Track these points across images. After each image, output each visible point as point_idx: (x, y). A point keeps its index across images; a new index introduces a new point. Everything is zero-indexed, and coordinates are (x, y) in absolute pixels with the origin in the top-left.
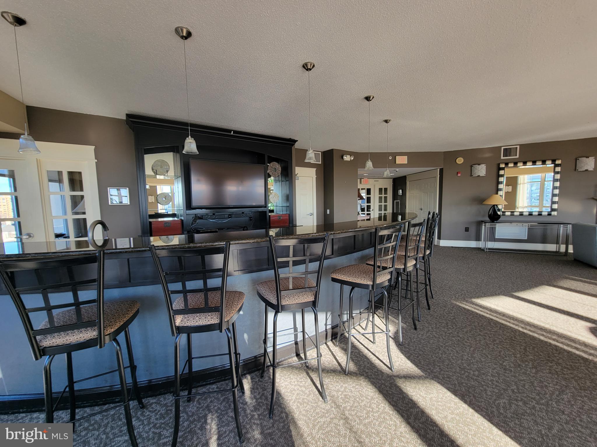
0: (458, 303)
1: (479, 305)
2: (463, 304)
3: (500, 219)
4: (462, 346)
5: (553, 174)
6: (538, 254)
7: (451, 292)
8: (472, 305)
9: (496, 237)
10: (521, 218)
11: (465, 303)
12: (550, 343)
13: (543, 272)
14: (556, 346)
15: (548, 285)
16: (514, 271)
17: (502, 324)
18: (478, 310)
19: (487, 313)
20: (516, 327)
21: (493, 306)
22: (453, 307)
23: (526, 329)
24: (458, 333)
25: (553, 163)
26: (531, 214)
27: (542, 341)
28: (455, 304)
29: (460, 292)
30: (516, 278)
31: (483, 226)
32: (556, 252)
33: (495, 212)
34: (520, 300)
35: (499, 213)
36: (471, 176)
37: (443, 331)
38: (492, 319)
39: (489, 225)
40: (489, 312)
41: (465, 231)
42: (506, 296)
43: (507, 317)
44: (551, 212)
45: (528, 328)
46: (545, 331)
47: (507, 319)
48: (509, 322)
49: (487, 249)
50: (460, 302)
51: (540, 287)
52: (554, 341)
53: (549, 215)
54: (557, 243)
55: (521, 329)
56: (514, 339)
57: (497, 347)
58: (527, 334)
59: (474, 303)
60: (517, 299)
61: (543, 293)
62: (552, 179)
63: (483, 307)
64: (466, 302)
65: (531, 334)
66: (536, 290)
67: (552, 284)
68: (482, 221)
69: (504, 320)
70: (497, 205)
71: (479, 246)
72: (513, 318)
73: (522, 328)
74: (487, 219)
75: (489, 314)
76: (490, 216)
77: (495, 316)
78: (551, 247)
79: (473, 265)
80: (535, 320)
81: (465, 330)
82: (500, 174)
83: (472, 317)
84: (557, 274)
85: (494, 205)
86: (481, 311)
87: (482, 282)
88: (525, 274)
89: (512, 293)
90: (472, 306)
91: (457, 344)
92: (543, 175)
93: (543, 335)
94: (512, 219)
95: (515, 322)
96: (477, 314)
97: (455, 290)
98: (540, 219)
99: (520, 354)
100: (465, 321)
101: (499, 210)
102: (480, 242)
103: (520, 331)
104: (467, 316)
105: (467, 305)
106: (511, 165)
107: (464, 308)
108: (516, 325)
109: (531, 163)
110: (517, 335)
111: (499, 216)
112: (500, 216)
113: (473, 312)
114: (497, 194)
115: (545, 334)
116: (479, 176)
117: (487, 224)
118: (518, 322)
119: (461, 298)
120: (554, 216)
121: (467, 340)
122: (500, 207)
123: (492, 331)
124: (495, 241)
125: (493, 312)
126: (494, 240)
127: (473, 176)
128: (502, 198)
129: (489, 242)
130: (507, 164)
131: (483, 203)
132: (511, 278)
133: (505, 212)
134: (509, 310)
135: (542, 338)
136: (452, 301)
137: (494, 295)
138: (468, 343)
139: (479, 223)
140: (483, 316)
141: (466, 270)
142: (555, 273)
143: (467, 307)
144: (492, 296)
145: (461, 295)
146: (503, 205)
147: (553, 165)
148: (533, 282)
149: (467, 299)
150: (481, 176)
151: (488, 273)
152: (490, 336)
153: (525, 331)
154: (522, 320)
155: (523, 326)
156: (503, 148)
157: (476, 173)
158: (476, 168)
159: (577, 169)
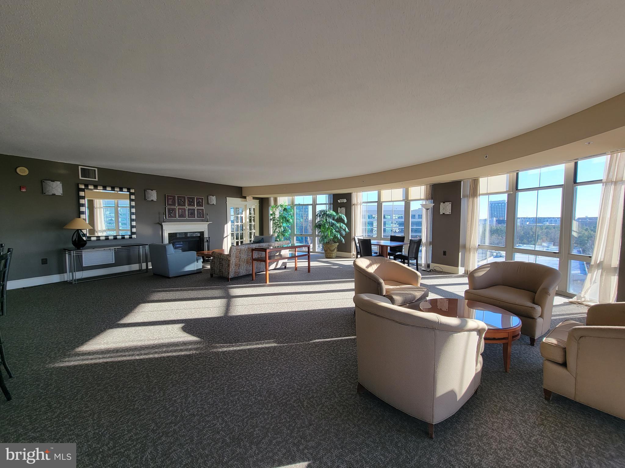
0: (57, 365)
1: (87, 352)
2: (65, 361)
3: (87, 245)
4: (82, 422)
5: (129, 201)
6: (126, 276)
7: (42, 354)
8: (78, 356)
9: (84, 266)
10: (108, 243)
11: (67, 359)
12: (164, 357)
13: (136, 291)
14: (168, 357)
15: (143, 303)
16: (111, 299)
17: (119, 362)
18: (87, 359)
19: (100, 358)
20: (133, 358)
21: (102, 346)
22: (51, 374)
23: (141, 355)
24: (70, 407)
25: (129, 191)
26: (115, 238)
27: (157, 359)
28: (53, 367)
29: (56, 347)
30: (116, 305)
31: (67, 255)
32: (139, 270)
33: (80, 238)
34: (126, 327)
35: (84, 238)
36: (43, 193)
37: (46, 419)
38: (107, 363)
39: (75, 253)
40: (101, 356)
41: (42, 264)
42: (112, 328)
43: (121, 352)
44: (131, 235)
45: (143, 352)
46: (156, 347)
47: (122, 353)
48: (125, 356)
49: (75, 280)
50: (60, 361)
51: (138, 307)
52: (166, 353)
53: (131, 238)
54: (139, 262)
55: (137, 358)
56: (135, 372)
57: (123, 393)
58: (144, 359)
59: (79, 354)
60: (123, 327)
61: (142, 312)
62: (129, 206)
63: (93, 353)
64: (69, 357)
65: (147, 357)
66: (136, 310)
67: (146, 301)
68: (65, 249)
69: (119, 356)
70: (80, 230)
71: (64, 279)
72: (127, 349)
73: (138, 355)
74: (71, 246)
75: (102, 358)
76: (74, 243)
77: (109, 357)
78: (135, 267)
79: (63, 305)
80: (145, 341)
81: (79, 396)
82: (80, 195)
83: (83, 374)
84: (146, 290)
85: (78, 230)
86: (91, 359)
87: (82, 323)
88: (122, 298)
89: (117, 323)
90: (79, 358)
91: (74, 425)
92: (116, 201)
93: (156, 353)
94: (98, 244)
95: (131, 353)
96: (87, 365)
97: (47, 348)
98: (124, 242)
99: (145, 385)
100: (76, 384)
101: (84, 235)
102: (65, 274)
103: (138, 360)
104: (76, 376)
105: (72, 361)
106: (91, 187)
107: (68, 367)
108: (133, 355)
109: (110, 189)
110: (136, 365)
111: (85, 243)
112: (85, 241)
113: (82, 366)
114: (80, 217)
115: (157, 350)
116: (54, 195)
117: (72, 251)
118: (133, 351)
119: (59, 356)
120: (135, 238)
121: (86, 408)
122: (85, 232)
123: (112, 377)
124: (83, 271)
125: (105, 353)
126: (82, 268)
127: (46, 194)
128: (86, 221)
129: (76, 273)
130: (87, 186)
131: (65, 227)
132: (111, 306)
133: (90, 237)
134: (120, 342)
135: (156, 356)
136: (47, 366)
137: (100, 333)
138: (88, 411)
139: (61, 253)
140: (95, 364)
141: (55, 314)
142: (145, 290)
143: (72, 363)
144: (98, 334)
145: (59, 350)
146: (87, 229)
147: (128, 193)
148: (131, 304)
149: (68, 353)
150: (56, 195)
151: (85, 310)
152: (111, 384)
153: (141, 357)
154: (135, 346)
155: (138, 353)
156: (80, 167)
157: (49, 191)
158: (49, 184)
159: (146, 199)
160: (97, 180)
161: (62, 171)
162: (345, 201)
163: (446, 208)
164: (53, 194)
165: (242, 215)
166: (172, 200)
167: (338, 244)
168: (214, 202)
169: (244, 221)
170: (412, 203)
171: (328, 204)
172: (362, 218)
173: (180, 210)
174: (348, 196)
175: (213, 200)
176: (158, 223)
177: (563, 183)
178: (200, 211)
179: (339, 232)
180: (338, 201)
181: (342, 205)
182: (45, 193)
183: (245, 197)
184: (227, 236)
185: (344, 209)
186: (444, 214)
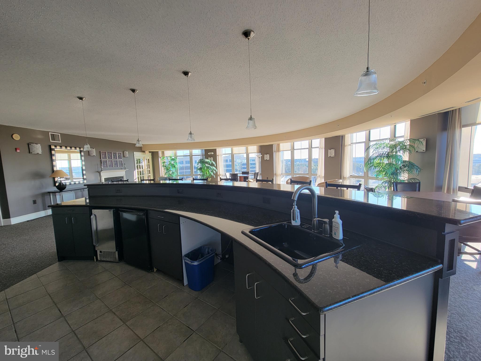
25: (80, 149)
41: (34, 204)
44: (84, 180)
62: (80, 160)
76: (58, 187)
82: (52, 153)
106: (58, 147)
109: (69, 149)
111: (65, 187)
130: (56, 147)
147: (80, 151)
150: (39, 154)
156: (50, 133)
157: (34, 151)
158: (35, 146)
159: (90, 155)
160: (60, 142)
161: (40, 136)
162: (213, 153)
163: (267, 157)
164: (37, 153)
165: (142, 164)
166: (104, 155)
167: (211, 179)
168: (128, 156)
169: (144, 168)
170: (250, 154)
171: (201, 155)
172: (223, 162)
173: (109, 162)
174: (215, 151)
175: (127, 153)
176: (98, 172)
177: (308, 147)
178: (120, 162)
179: (212, 171)
180: (208, 153)
181: (211, 156)
182: (31, 153)
183: (144, 152)
184: (136, 179)
185: (212, 158)
186: (266, 160)
